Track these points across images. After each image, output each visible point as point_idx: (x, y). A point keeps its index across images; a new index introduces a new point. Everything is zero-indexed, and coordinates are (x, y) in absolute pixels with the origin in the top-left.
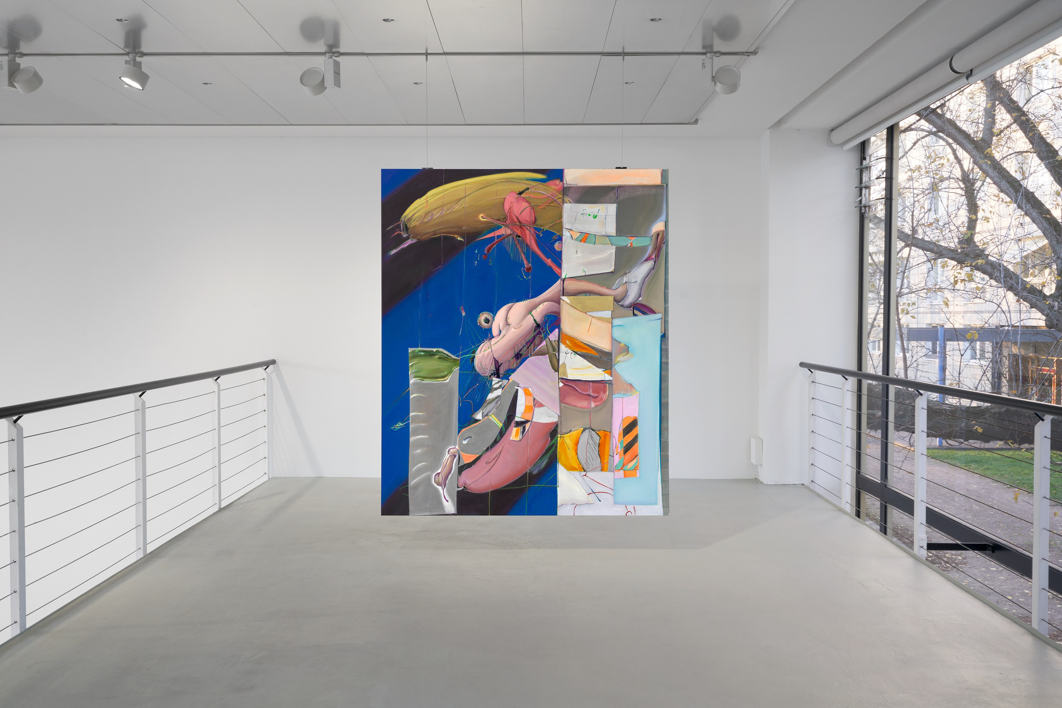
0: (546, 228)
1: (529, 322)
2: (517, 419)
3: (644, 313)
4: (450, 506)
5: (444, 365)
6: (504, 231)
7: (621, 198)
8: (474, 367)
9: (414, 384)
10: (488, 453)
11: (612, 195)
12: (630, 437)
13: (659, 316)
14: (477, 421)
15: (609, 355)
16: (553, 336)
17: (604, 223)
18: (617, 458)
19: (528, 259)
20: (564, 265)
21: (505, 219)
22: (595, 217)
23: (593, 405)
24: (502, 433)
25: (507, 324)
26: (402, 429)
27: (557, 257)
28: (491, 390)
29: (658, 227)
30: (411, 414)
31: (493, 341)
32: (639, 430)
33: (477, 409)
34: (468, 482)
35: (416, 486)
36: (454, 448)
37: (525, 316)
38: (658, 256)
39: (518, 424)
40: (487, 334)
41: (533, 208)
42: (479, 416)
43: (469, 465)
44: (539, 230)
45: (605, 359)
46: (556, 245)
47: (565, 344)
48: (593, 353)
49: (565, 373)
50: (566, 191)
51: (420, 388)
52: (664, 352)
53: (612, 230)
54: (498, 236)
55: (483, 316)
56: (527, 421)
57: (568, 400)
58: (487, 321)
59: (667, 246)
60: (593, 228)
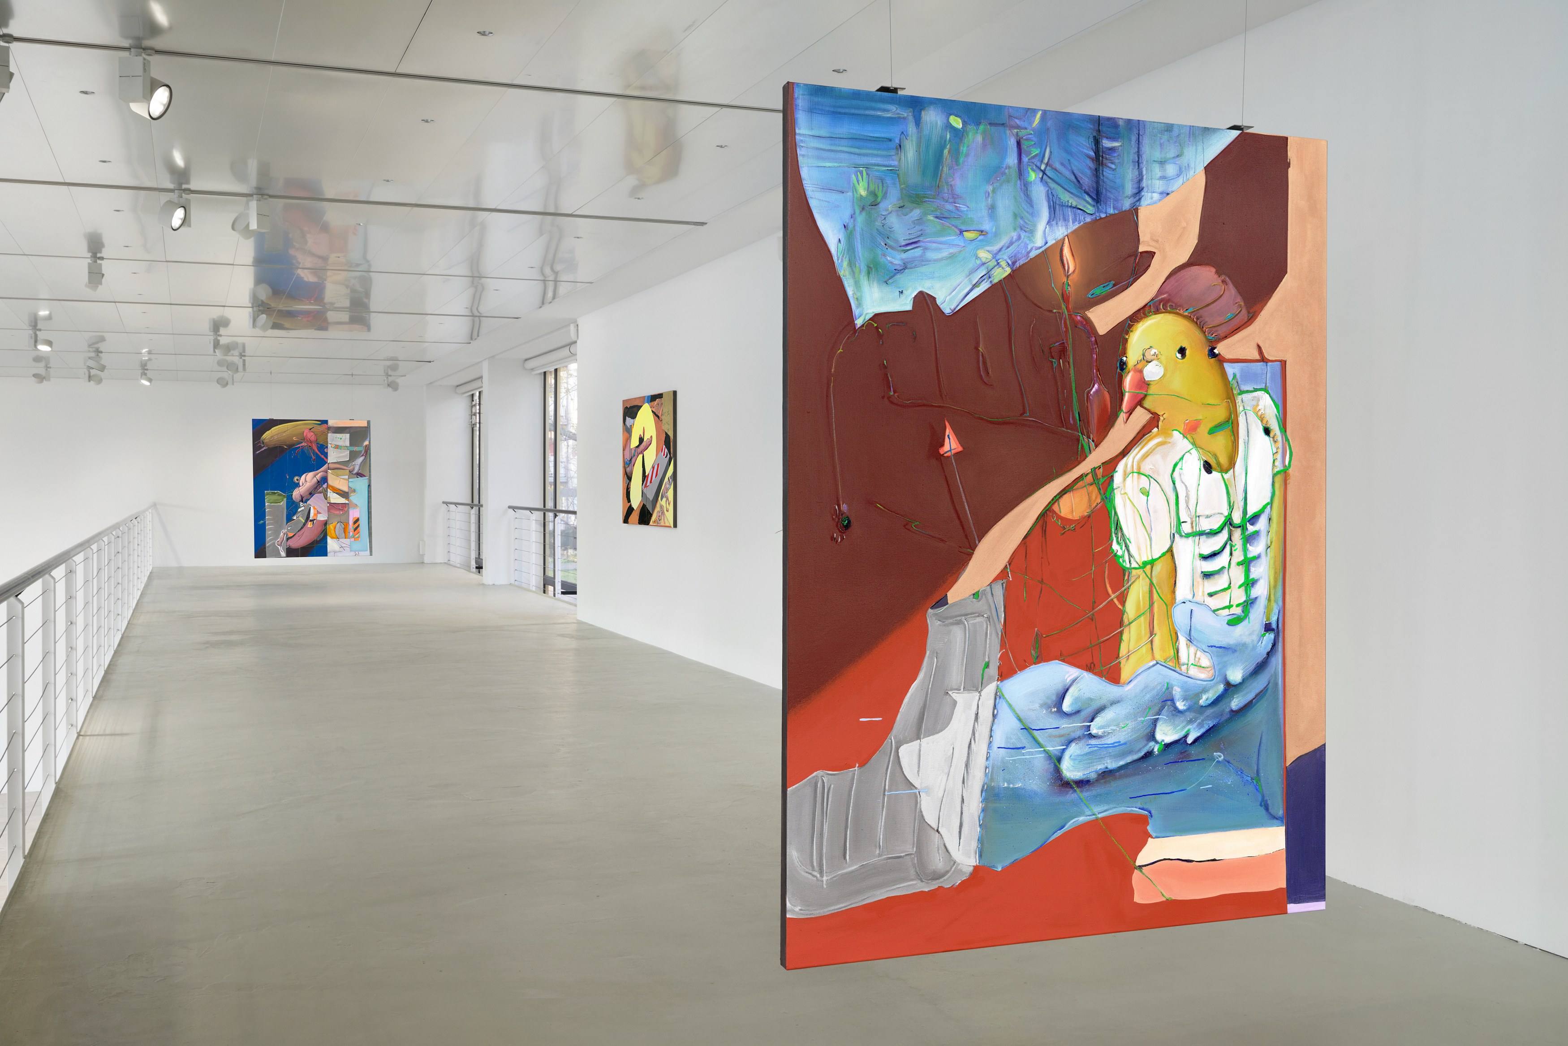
0: (321, 443)
1: (315, 480)
2: (310, 519)
3: (361, 477)
4: (283, 554)
5: (280, 497)
6: (303, 444)
7: (351, 431)
8: (292, 498)
9: (267, 505)
10: (299, 533)
11: (348, 430)
12: (356, 525)
13: (367, 478)
14: (294, 520)
15: (348, 493)
16: (325, 486)
17: (345, 442)
18: (351, 533)
19: (314, 455)
20: (329, 458)
21: (304, 439)
22: (341, 439)
23: (341, 513)
24: (304, 525)
25: (306, 481)
26: (263, 523)
27: (326, 455)
28: (300, 507)
29: (366, 443)
30: (267, 517)
31: (300, 488)
32: (360, 522)
33: (294, 515)
34: (291, 544)
35: (269, 546)
36: (285, 531)
37: (313, 478)
38: (366, 454)
39: (311, 521)
40: (297, 485)
41: (315, 435)
42: (295, 518)
43: (291, 537)
44: (318, 444)
45: (346, 495)
46: (325, 450)
47: (330, 489)
48: (341, 492)
49: (330, 500)
50: (329, 428)
51: (270, 507)
52: (369, 492)
53: (348, 444)
54: (302, 446)
55: (296, 478)
56: (315, 520)
57: (331, 511)
58: (297, 480)
59: (370, 451)
60: (340, 443)
